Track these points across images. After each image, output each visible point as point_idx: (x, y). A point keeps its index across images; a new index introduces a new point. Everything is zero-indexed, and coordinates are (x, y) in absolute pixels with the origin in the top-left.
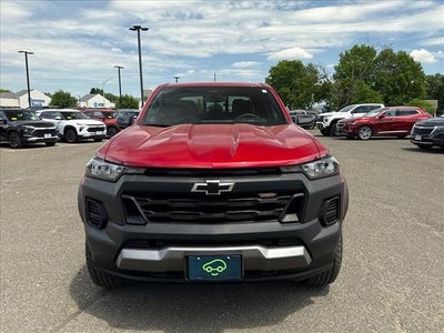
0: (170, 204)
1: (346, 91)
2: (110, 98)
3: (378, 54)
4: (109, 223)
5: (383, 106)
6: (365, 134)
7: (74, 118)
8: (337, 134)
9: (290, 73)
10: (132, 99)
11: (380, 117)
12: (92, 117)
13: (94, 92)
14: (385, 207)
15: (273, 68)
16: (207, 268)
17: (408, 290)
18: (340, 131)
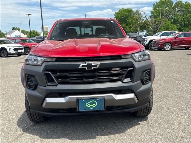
0: (69, 75)
1: (157, 25)
2: (24, 32)
3: (174, 4)
4: (39, 86)
5: (177, 32)
6: (167, 47)
7: (5, 43)
8: (153, 48)
9: (126, 16)
10: (37, 33)
11: (176, 38)
12: (15, 43)
13: (14, 29)
14: (177, 82)
15: (116, 13)
16: (88, 105)
17: (186, 117)
18: (154, 46)
